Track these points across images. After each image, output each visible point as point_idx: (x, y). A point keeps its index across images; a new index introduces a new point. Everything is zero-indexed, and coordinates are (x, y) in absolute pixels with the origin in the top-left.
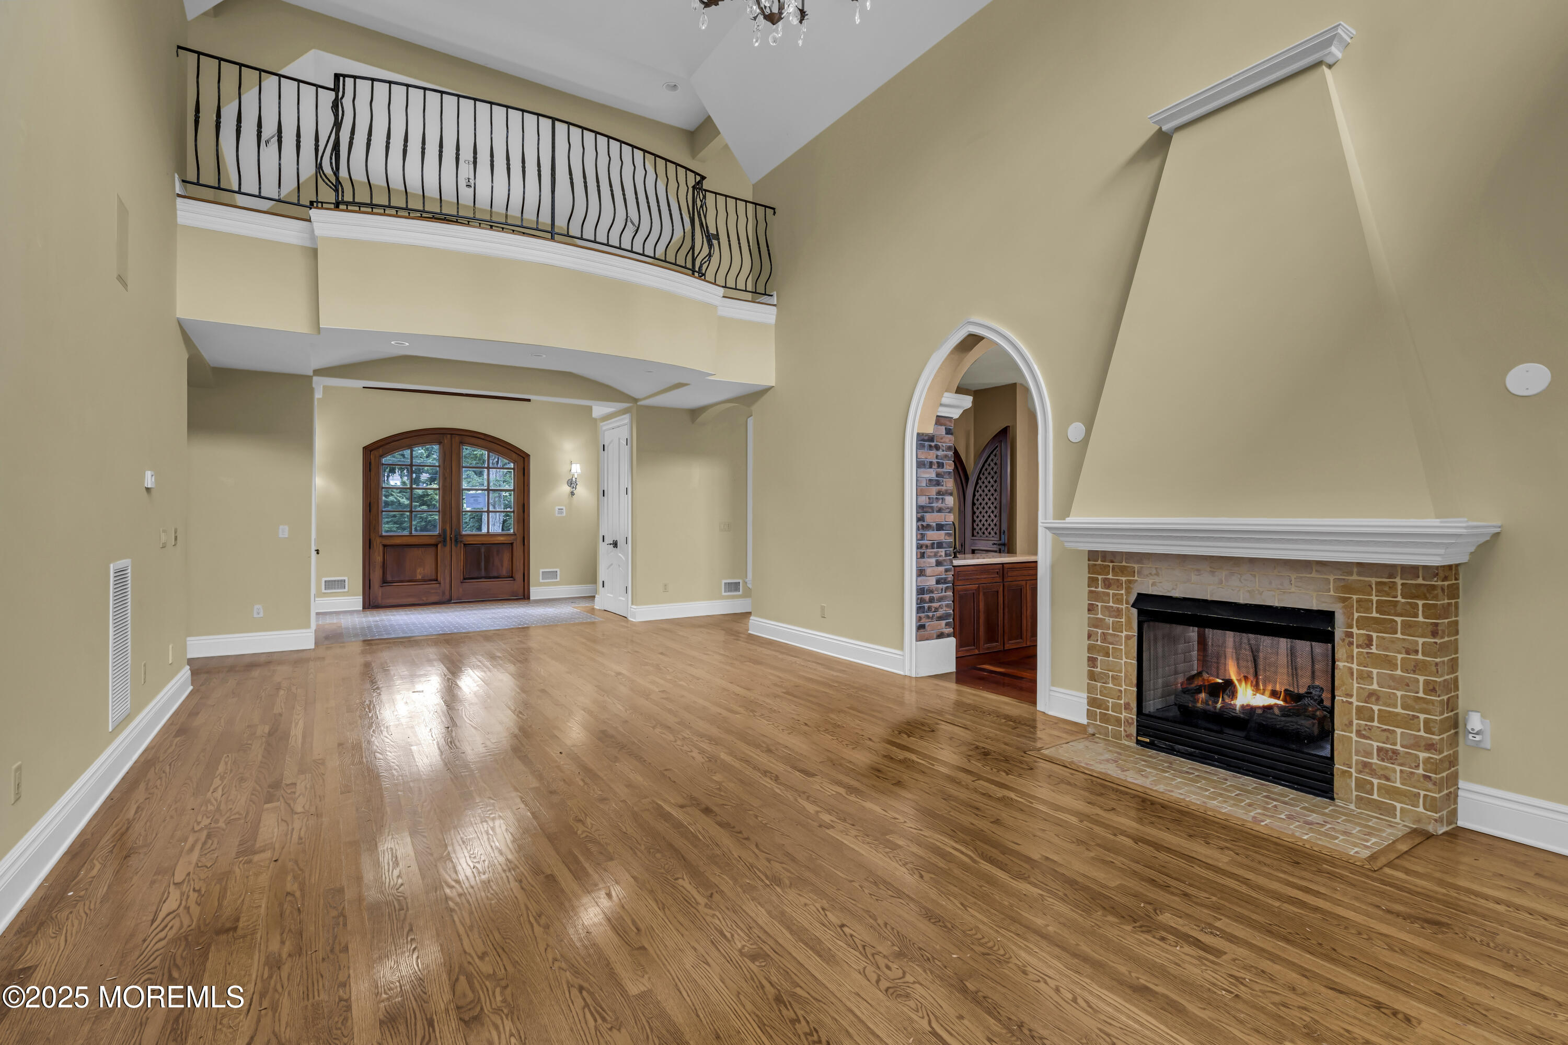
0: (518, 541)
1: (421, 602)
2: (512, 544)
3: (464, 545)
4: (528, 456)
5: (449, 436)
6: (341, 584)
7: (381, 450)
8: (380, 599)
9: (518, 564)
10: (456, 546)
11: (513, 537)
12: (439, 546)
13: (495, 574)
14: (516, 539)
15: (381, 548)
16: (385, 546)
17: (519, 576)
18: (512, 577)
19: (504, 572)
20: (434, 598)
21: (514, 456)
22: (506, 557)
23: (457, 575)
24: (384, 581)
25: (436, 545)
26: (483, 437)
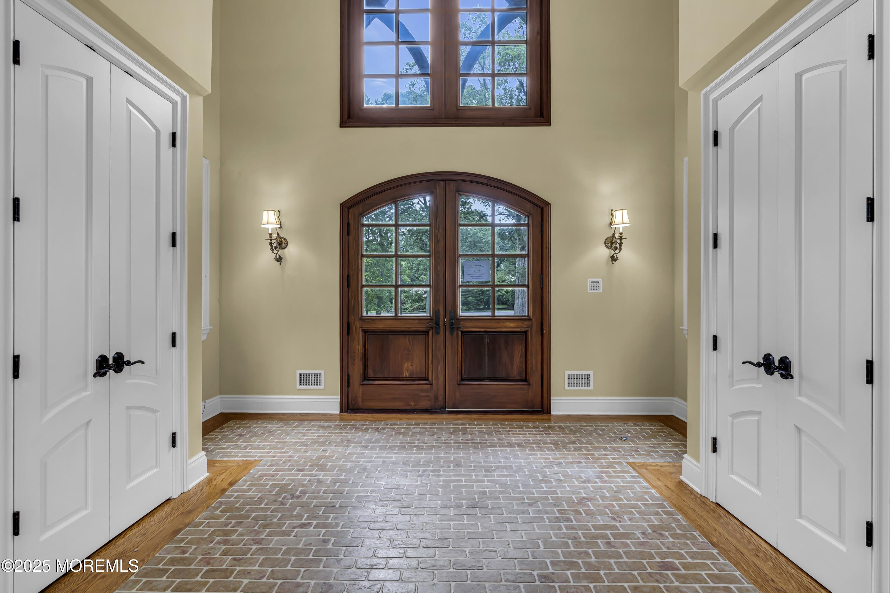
0: (534, 328)
1: (408, 408)
2: (526, 332)
3: (462, 332)
4: (548, 205)
5: (442, 183)
6: (316, 379)
7: (360, 208)
8: (360, 400)
9: (534, 362)
10: (452, 333)
11: (527, 323)
12: (430, 333)
13: (504, 375)
14: (531, 326)
15: (361, 334)
16: (365, 332)
17: (535, 379)
18: (525, 380)
19: (515, 373)
20: (425, 404)
21: (528, 205)
22: (518, 351)
23: (453, 373)
24: (365, 378)
25: (427, 332)
26: (485, 181)
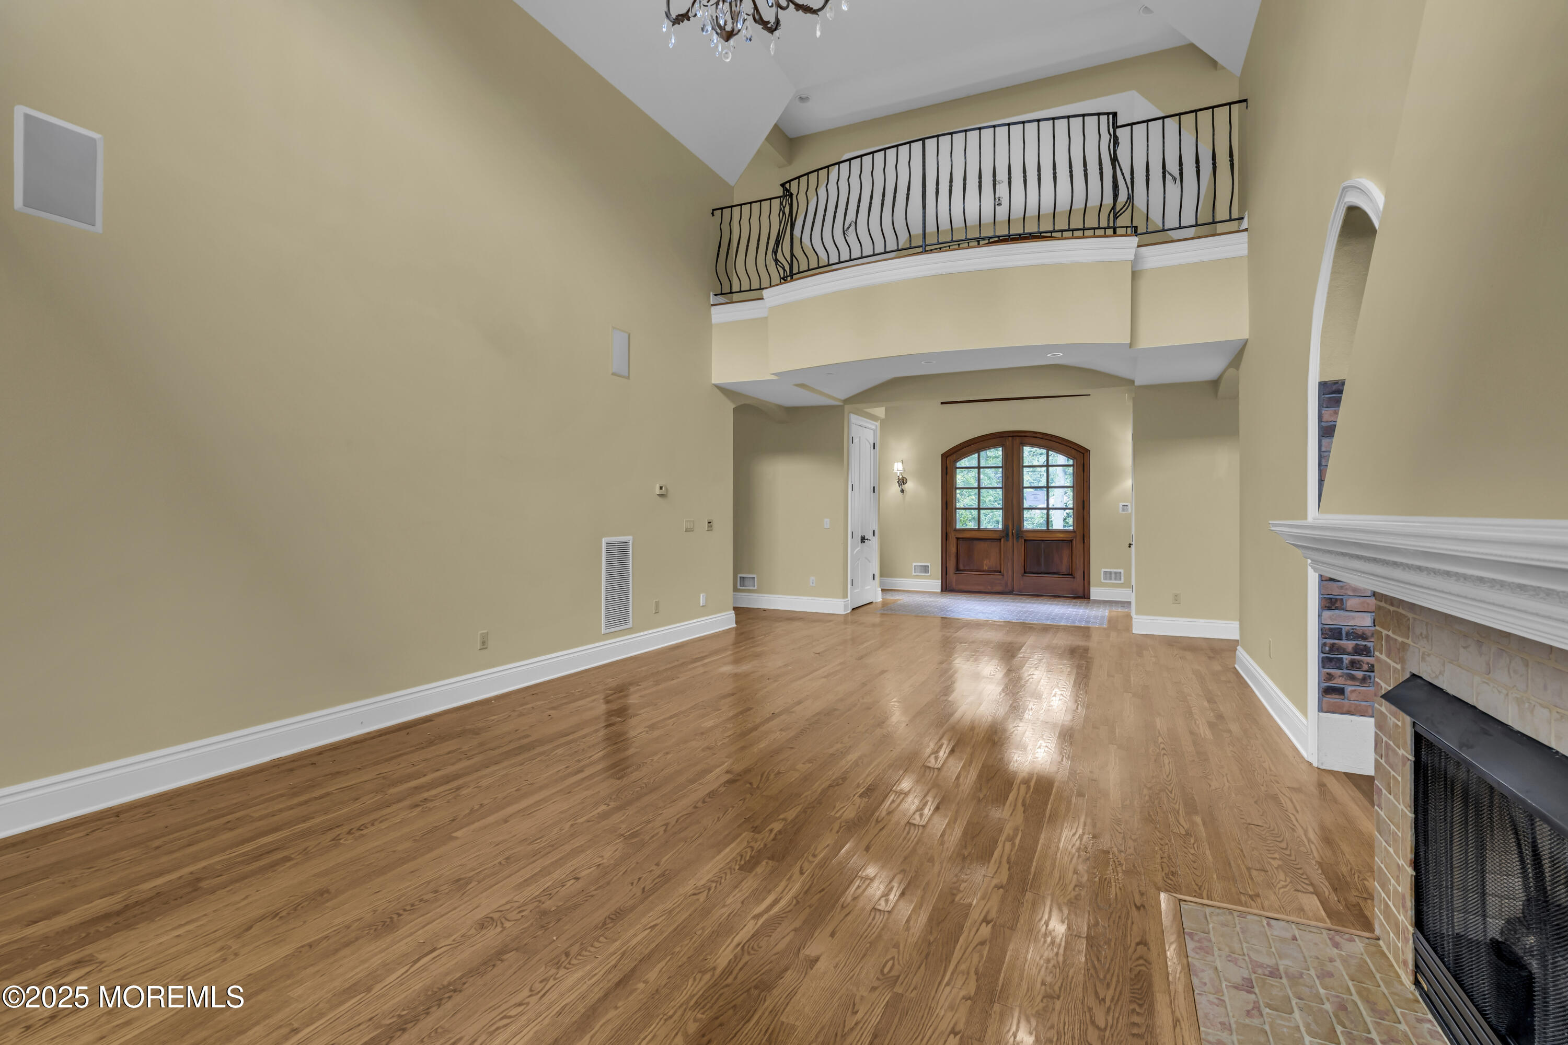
0: (1078, 538)
1: (987, 591)
2: (1071, 541)
3: (1025, 540)
4: (1088, 451)
5: (1010, 438)
6: (925, 569)
7: (954, 456)
8: (954, 584)
9: (1078, 562)
10: (1018, 541)
11: (1073, 535)
12: (1002, 540)
13: (1055, 571)
14: (1075, 537)
15: (955, 540)
16: (958, 539)
17: (1078, 575)
18: (1071, 575)
19: (1064, 569)
20: (999, 588)
21: (1073, 451)
22: (1066, 553)
23: (1018, 568)
24: (958, 569)
25: (1000, 540)
26: (1040, 436)
